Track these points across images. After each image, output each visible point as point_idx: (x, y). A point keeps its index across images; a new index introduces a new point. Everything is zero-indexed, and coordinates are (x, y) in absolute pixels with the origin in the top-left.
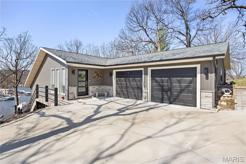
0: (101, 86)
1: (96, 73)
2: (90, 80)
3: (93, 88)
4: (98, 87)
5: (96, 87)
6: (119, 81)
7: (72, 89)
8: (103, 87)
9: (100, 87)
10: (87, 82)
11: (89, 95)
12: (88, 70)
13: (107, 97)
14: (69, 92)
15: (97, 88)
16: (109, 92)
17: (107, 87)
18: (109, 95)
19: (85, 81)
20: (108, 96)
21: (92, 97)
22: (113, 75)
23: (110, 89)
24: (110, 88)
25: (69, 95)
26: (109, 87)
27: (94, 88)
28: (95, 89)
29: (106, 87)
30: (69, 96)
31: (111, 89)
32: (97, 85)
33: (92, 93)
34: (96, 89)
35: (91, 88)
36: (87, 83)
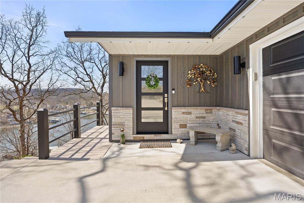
0: (215, 110)
1: (195, 68)
2: (173, 89)
3: (183, 113)
4: (204, 112)
5: (198, 112)
6: (279, 89)
7: (121, 114)
8: (221, 113)
9: (212, 113)
10: (166, 95)
11: (172, 134)
12: (167, 62)
13: (222, 151)
14: (113, 120)
15: (201, 115)
16: (238, 132)
17: (230, 113)
18: (234, 147)
19: (162, 94)
20: (228, 149)
21: (178, 140)
22: (249, 68)
23: (238, 123)
24: (240, 118)
25: (113, 128)
26: (237, 113)
27: (190, 113)
28: (193, 116)
29: (227, 113)
30: (113, 132)
31: (241, 124)
32: (200, 106)
33: (180, 128)
34: (197, 117)
35: (176, 114)
36: (166, 99)
